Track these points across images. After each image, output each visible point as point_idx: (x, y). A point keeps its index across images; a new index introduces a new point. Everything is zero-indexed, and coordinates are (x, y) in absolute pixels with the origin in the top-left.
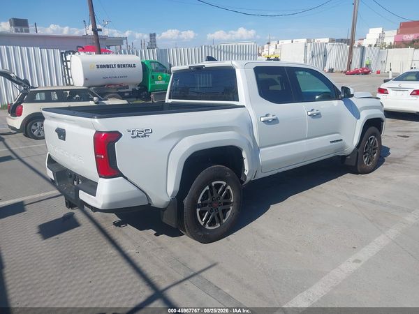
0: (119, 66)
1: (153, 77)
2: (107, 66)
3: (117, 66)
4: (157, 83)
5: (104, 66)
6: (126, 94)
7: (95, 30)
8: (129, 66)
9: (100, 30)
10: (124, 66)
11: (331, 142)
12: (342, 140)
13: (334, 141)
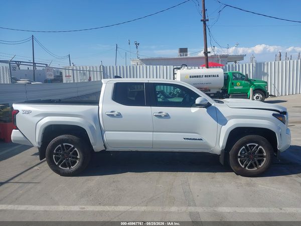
0: (205, 76)
1: (233, 83)
2: (197, 77)
3: (204, 76)
4: (236, 88)
5: (195, 77)
6: (211, 95)
7: (206, 53)
8: (214, 76)
9: (210, 52)
10: (210, 76)
11: (185, 139)
12: (202, 139)
13: (190, 139)
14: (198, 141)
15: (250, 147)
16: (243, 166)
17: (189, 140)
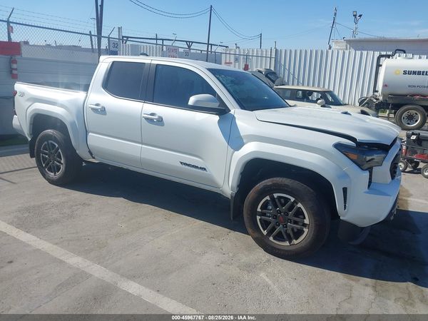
11: (181, 163)
12: (205, 169)
13: (189, 165)
14: (200, 171)
15: (279, 201)
16: (265, 233)
17: (187, 167)
